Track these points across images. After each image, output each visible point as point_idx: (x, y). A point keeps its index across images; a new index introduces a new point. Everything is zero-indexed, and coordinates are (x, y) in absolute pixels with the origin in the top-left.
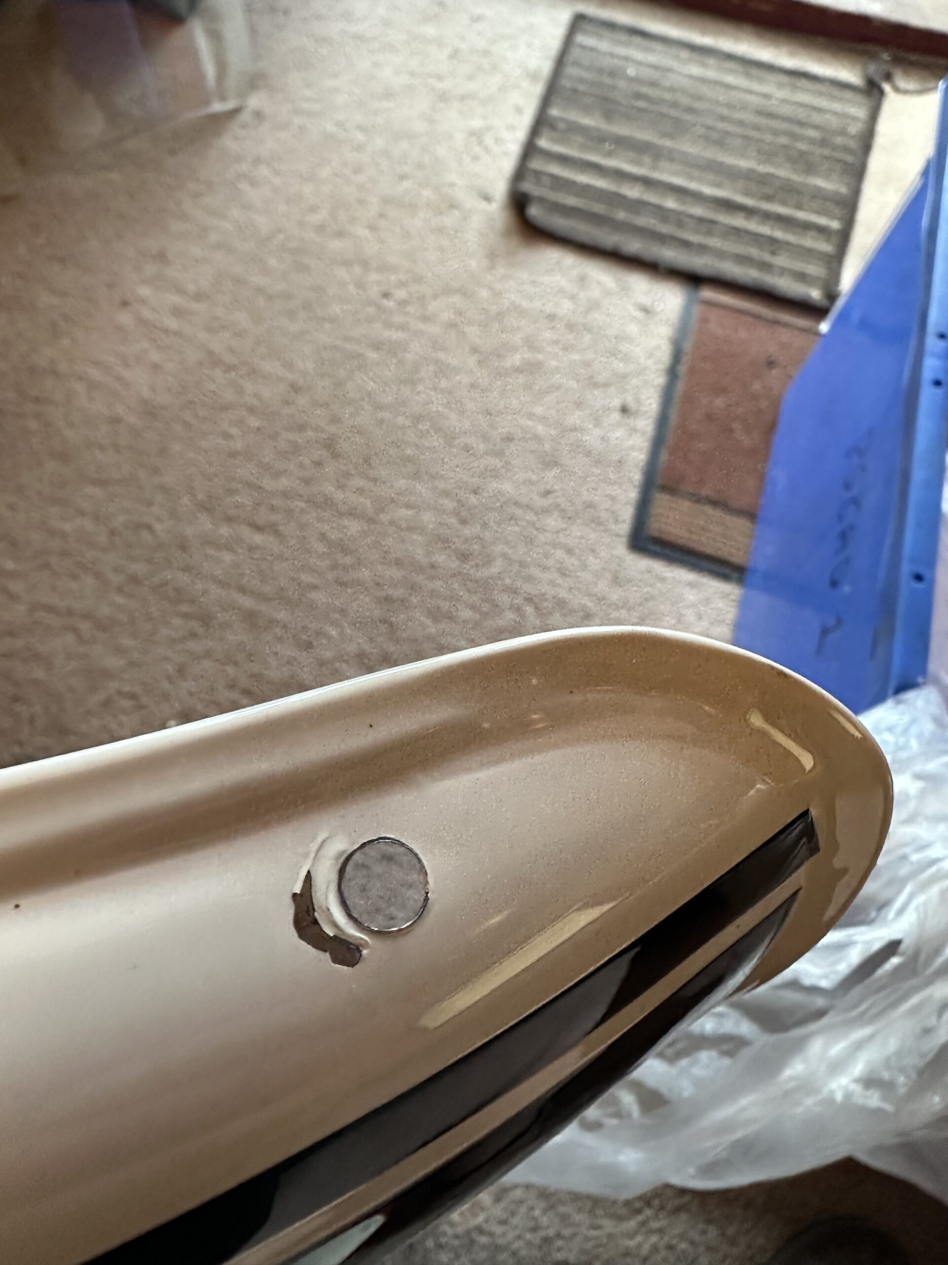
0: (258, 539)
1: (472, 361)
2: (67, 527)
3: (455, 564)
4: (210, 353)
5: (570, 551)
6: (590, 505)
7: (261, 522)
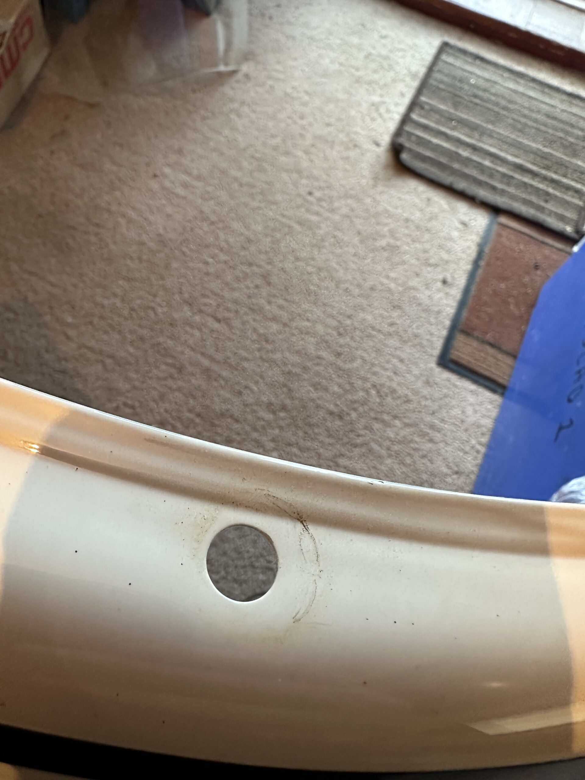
0: (216, 325)
1: (356, 240)
2: (106, 302)
3: (332, 358)
4: (201, 212)
5: (401, 361)
6: (416, 336)
7: (220, 316)
